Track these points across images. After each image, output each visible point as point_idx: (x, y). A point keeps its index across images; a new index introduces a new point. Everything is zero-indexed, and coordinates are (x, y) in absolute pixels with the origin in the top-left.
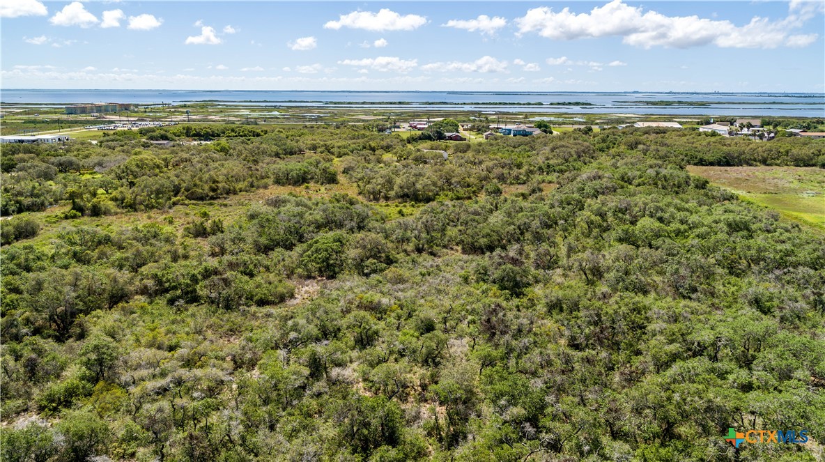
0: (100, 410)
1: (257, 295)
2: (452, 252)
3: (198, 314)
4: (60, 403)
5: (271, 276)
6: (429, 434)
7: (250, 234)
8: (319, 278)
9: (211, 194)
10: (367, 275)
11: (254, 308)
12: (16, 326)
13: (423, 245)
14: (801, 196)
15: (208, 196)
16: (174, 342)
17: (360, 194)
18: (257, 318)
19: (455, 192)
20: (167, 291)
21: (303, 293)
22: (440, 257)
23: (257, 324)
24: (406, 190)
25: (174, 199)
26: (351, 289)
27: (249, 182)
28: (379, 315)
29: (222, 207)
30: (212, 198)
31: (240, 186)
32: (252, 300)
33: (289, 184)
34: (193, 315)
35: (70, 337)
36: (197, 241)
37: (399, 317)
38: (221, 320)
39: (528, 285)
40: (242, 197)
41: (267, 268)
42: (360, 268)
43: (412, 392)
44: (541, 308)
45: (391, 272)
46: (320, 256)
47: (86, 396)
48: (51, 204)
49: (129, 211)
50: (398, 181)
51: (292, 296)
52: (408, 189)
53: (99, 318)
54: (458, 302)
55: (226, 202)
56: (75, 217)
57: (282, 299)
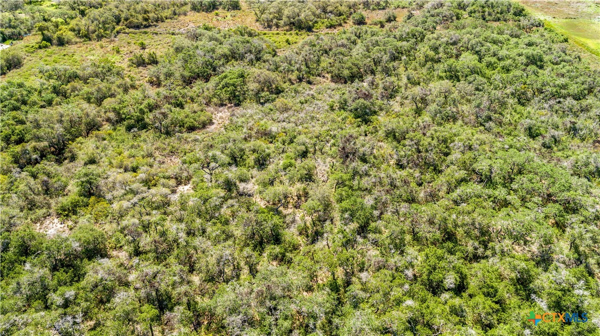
0: (95, 216)
1: (186, 123)
2: (324, 80)
3: (148, 140)
4: (70, 211)
5: (195, 105)
6: (300, 234)
7: (177, 68)
8: (229, 105)
9: (144, 23)
10: (262, 104)
11: (185, 135)
12: (29, 154)
13: (303, 75)
14: (593, 22)
15: (142, 25)
16: (135, 164)
17: (257, 21)
18: (188, 142)
19: (329, 20)
20: (124, 120)
21: (218, 118)
22: (314, 84)
23: (188, 147)
24: (292, 20)
25: (118, 28)
26: (251, 116)
27: (172, 10)
28: (271, 140)
29: (154, 35)
30: (146, 27)
31: (166, 14)
32: (184, 127)
33: (203, 11)
34: (145, 141)
35: (65, 159)
36: (140, 70)
37: (284, 143)
38: (164, 143)
39: (375, 113)
40: (168, 24)
41: (192, 99)
42: (258, 98)
43: (291, 201)
44: (381, 133)
45: (280, 101)
46: (229, 89)
47: (85, 206)
48: (26, 33)
49: (85, 41)
50: (286, 12)
51: (211, 123)
52: (294, 19)
53: (81, 143)
54: (325, 128)
55: (157, 30)
56: (46, 47)
57: (204, 125)
